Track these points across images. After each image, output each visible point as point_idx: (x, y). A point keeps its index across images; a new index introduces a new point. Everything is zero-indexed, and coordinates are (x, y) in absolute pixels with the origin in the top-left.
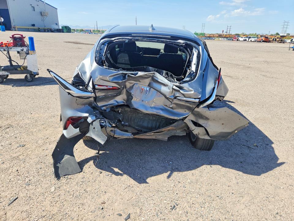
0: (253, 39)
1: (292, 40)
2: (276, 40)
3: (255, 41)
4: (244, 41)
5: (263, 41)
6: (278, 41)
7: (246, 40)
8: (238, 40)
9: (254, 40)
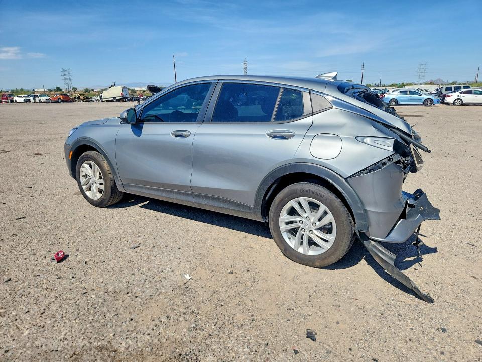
0: (43, 99)
1: (102, 96)
2: (79, 98)
3: (47, 101)
4: (26, 102)
5: (62, 101)
6: (84, 99)
7: (29, 101)
8: (12, 101)
9: (45, 100)
